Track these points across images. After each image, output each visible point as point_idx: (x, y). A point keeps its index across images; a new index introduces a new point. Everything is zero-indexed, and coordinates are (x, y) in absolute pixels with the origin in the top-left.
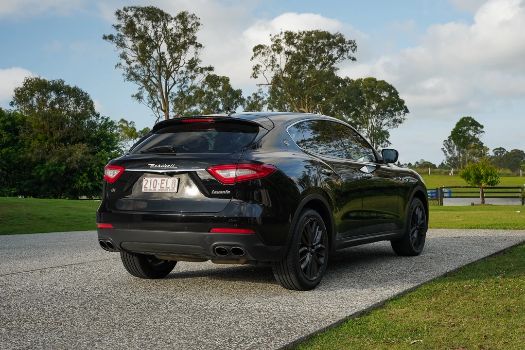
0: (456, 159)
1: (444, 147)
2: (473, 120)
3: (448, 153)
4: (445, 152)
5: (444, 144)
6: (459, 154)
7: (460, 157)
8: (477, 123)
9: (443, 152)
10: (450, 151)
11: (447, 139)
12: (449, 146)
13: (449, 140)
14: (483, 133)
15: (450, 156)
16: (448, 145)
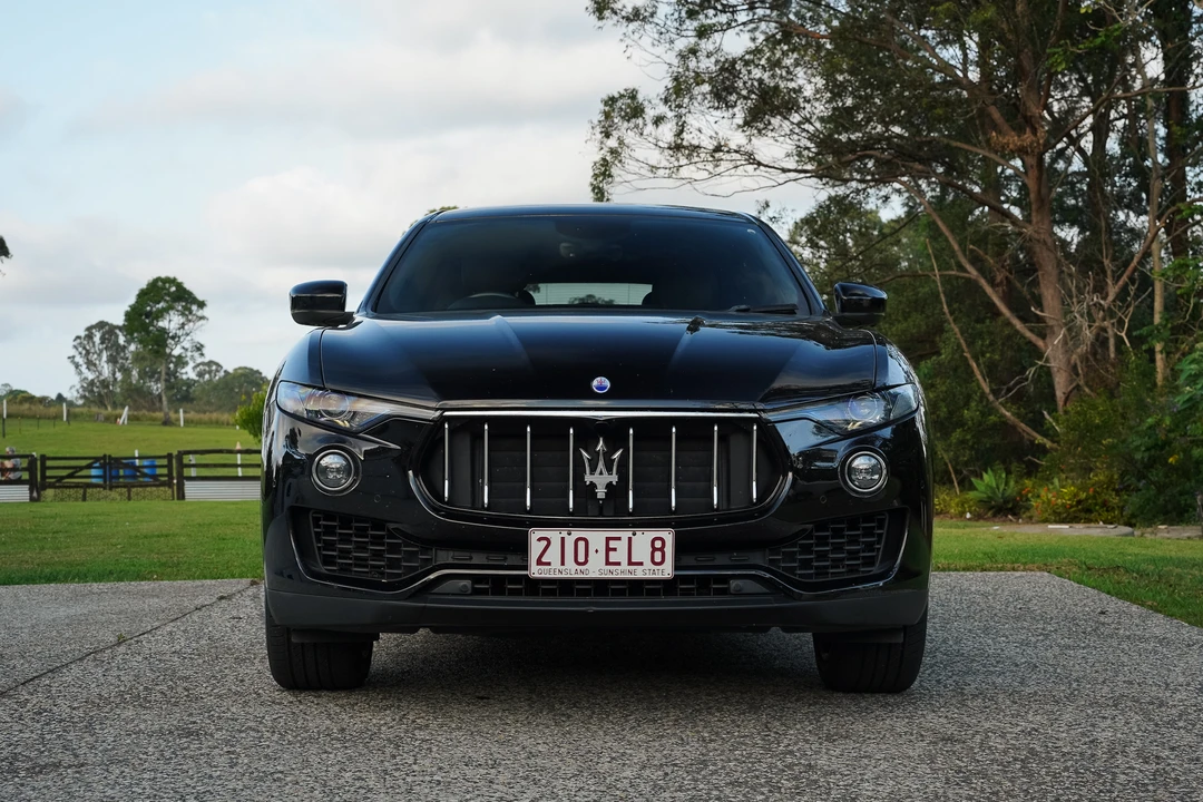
0: (105, 384)
1: (73, 352)
2: (179, 286)
3: (84, 368)
4: (77, 366)
5: (75, 347)
6: (114, 374)
7: (115, 379)
8: (190, 294)
9: (73, 367)
10: (90, 364)
11: (83, 334)
12: (88, 352)
13: (90, 337)
14: (202, 322)
15: (91, 376)
16: (84, 348)
